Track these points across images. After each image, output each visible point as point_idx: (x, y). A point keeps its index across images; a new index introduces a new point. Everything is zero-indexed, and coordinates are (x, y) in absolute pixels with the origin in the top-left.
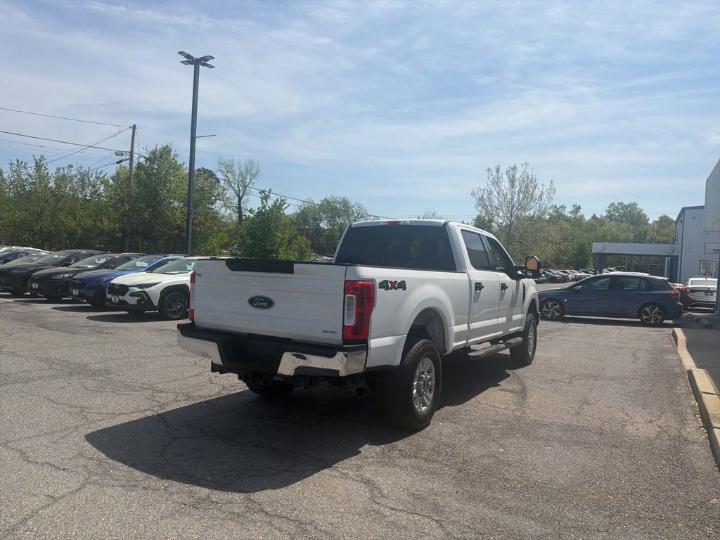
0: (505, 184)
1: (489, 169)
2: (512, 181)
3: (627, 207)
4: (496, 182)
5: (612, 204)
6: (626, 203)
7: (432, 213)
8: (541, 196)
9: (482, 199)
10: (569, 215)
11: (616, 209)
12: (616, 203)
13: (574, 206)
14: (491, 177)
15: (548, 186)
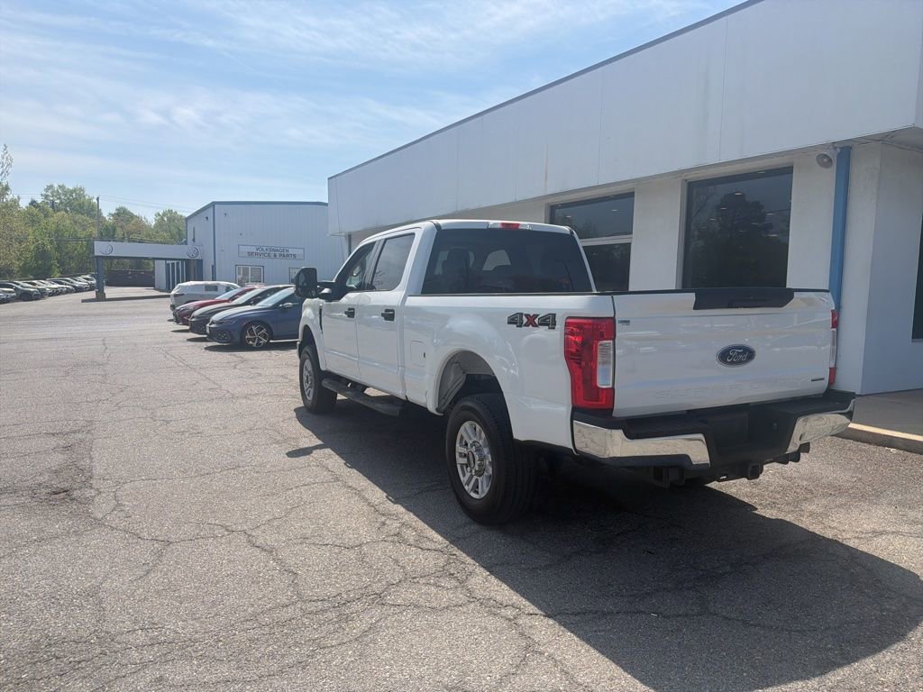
3: (71, 192)
5: (50, 187)
6: (70, 187)
11: (56, 194)
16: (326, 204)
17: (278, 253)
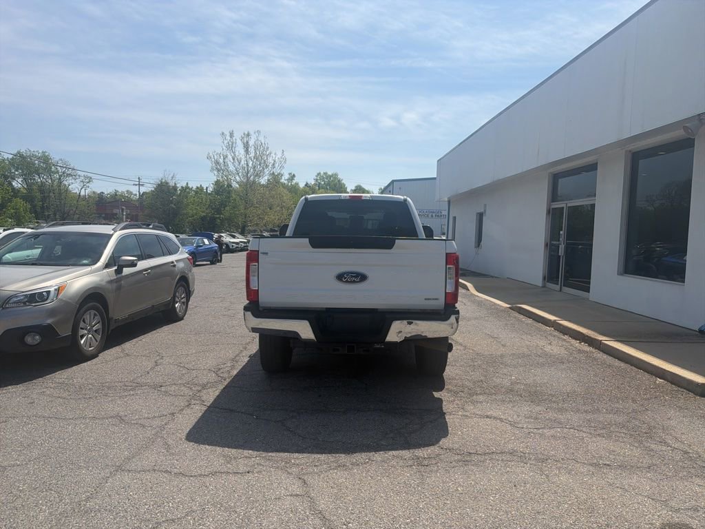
0: (240, 150)
1: (223, 133)
2: (246, 147)
3: (330, 176)
4: (231, 147)
5: (319, 174)
6: (330, 173)
7: (172, 175)
8: (274, 164)
9: (217, 163)
10: (286, 182)
11: (322, 178)
12: (322, 173)
13: (290, 174)
14: (226, 142)
15: (279, 155)
16: (435, 178)
17: (434, 214)
